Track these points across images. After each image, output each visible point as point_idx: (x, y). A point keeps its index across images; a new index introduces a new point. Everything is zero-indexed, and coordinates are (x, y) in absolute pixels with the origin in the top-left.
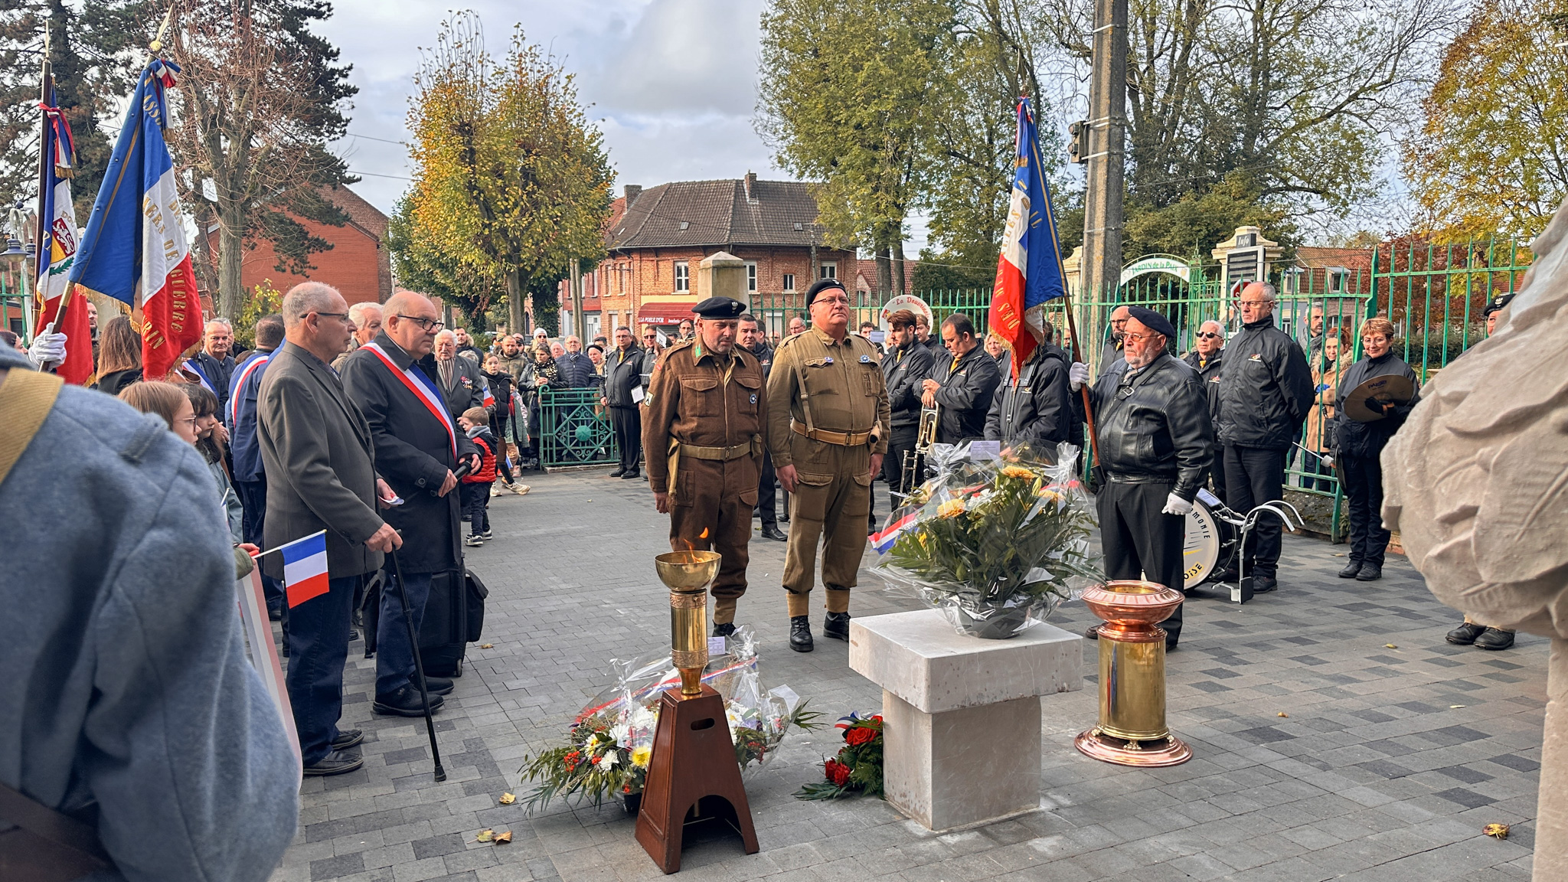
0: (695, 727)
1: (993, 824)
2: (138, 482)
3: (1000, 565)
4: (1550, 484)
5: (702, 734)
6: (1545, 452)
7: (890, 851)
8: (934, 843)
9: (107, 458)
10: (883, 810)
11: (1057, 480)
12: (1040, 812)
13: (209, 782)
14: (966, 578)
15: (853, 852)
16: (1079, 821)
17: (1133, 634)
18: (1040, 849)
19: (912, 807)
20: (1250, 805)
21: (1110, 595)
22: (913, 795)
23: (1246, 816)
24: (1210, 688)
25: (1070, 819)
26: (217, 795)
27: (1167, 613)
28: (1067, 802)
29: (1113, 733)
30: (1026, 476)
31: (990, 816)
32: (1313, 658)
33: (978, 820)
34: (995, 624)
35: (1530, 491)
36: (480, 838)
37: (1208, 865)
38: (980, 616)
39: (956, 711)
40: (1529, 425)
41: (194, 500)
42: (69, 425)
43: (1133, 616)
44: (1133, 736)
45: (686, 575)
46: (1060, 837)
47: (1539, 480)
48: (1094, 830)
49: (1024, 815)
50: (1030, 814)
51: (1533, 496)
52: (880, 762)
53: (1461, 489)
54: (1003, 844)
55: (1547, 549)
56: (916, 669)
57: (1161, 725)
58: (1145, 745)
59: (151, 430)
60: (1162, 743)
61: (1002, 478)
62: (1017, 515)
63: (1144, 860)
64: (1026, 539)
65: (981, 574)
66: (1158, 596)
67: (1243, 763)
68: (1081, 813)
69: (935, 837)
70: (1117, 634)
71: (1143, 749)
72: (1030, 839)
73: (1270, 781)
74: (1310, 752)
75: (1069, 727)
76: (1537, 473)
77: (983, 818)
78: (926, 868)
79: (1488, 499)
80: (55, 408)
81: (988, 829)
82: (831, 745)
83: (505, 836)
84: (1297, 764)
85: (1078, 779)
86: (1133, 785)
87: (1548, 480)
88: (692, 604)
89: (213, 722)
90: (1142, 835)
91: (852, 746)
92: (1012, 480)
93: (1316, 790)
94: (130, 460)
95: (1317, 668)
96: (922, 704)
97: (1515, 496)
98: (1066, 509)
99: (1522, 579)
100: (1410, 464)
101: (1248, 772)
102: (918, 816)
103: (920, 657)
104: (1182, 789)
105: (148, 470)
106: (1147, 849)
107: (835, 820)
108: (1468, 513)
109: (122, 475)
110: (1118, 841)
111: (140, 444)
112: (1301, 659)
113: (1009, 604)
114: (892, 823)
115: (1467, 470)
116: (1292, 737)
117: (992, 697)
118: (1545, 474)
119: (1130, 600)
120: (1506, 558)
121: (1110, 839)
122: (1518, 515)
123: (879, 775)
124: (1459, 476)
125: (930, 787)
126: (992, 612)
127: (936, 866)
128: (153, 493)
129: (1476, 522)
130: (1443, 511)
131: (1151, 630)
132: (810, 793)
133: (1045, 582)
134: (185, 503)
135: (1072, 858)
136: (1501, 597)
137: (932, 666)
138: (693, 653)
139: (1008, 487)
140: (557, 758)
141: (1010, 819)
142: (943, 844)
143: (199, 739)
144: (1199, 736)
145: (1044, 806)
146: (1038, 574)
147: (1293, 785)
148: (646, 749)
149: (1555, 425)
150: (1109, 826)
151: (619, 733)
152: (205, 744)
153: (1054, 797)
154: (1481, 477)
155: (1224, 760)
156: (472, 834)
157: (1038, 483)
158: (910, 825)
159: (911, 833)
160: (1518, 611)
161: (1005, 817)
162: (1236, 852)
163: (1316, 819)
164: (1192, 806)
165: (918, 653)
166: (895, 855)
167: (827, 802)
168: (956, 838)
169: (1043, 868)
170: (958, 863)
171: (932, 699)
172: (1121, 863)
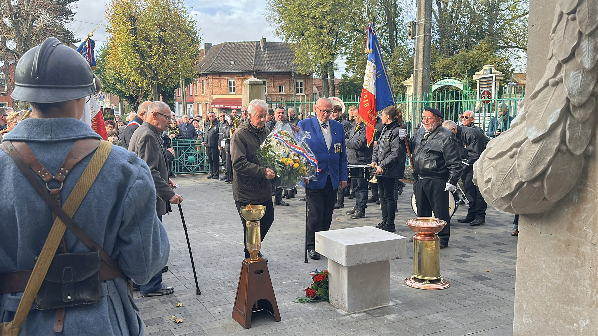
0: (255, 273)
1: (371, 310)
2: (133, 168)
4: (507, 172)
5: (259, 275)
6: (506, 163)
7: (331, 320)
8: (348, 317)
9: (125, 162)
10: (328, 306)
12: (389, 306)
15: (317, 320)
16: (404, 309)
17: (427, 238)
18: (389, 318)
19: (340, 304)
20: (471, 303)
21: (418, 222)
22: (340, 299)
23: (469, 307)
24: (460, 261)
25: (401, 308)
27: (440, 230)
28: (400, 302)
29: (420, 277)
31: (370, 307)
32: (503, 250)
33: (365, 309)
35: (503, 173)
36: (171, 319)
37: (453, 323)
39: (357, 266)
40: (504, 156)
42: (115, 154)
43: (427, 230)
44: (427, 278)
45: (252, 214)
46: (397, 314)
47: (505, 170)
48: (410, 312)
49: (383, 307)
50: (386, 307)
51: (503, 175)
52: (327, 288)
53: (489, 173)
54: (375, 317)
55: (507, 188)
56: (341, 250)
57: (438, 273)
58: (431, 281)
60: (438, 281)
63: (429, 322)
66: (436, 222)
67: (470, 288)
68: (405, 306)
69: (349, 315)
70: (420, 238)
71: (431, 283)
72: (386, 315)
73: (480, 294)
74: (497, 284)
75: (402, 276)
76: (504, 169)
77: (367, 308)
78: (345, 325)
79: (494, 176)
80: (112, 149)
81: (369, 312)
84: (491, 288)
85: (405, 294)
86: (426, 296)
88: (255, 226)
90: (428, 313)
91: (316, 282)
93: (497, 297)
94: (131, 163)
95: (504, 254)
96: (343, 263)
97: (500, 175)
99: (502, 196)
100: (479, 167)
101: (471, 292)
102: (342, 308)
103: (343, 245)
104: (445, 297)
105: (135, 165)
106: (430, 318)
107: (310, 310)
108: (489, 180)
109: (129, 166)
110: (419, 315)
111: (132, 159)
112: (498, 251)
114: (332, 310)
115: (490, 168)
116: (491, 279)
117: (370, 260)
118: (506, 169)
119: (425, 224)
120: (498, 191)
121: (416, 315)
122: (500, 180)
123: (327, 293)
124: (488, 170)
125: (347, 295)
127: (349, 324)
129: (491, 182)
130: (486, 179)
131: (434, 236)
132: (300, 301)
135: (401, 321)
136: (499, 202)
137: (347, 248)
138: (255, 245)
141: (378, 308)
142: (352, 317)
144: (453, 279)
145: (391, 304)
147: (489, 296)
149: (509, 156)
150: (415, 310)
153: (395, 301)
154: (493, 170)
155: (463, 288)
156: (167, 317)
158: (339, 311)
159: (339, 313)
160: (504, 206)
161: (376, 308)
162: (464, 319)
163: (495, 307)
164: (448, 303)
165: (342, 243)
166: (333, 321)
167: (306, 304)
168: (357, 315)
169: (390, 325)
170: (358, 323)
171: (348, 261)
172: (420, 323)
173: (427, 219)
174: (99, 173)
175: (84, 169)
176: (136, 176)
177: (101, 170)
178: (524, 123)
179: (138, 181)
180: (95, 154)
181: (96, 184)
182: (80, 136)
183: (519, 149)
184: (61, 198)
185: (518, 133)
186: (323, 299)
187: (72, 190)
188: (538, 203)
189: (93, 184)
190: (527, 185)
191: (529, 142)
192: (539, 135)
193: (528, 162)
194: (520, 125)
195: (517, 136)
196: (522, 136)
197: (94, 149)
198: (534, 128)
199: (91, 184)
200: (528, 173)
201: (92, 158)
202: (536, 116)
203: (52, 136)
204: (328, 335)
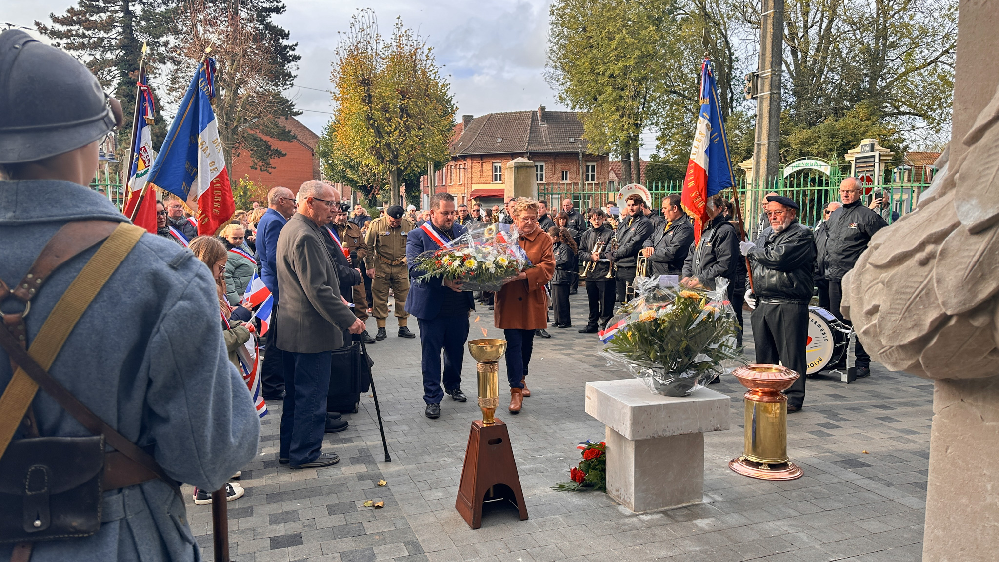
0: (490, 443)
1: (672, 510)
2: (175, 278)
3: (678, 351)
4: (914, 293)
5: (495, 447)
6: (912, 275)
7: (607, 522)
8: (635, 519)
9: (162, 266)
10: (605, 499)
11: (715, 300)
12: (702, 504)
13: (209, 432)
14: (656, 359)
15: (585, 521)
16: (726, 510)
17: (767, 397)
18: (700, 525)
19: (623, 497)
20: (836, 505)
21: (752, 372)
22: (623, 490)
23: (833, 512)
24: (820, 434)
25: (721, 509)
26: (213, 439)
28: (720, 499)
29: (753, 459)
30: (694, 297)
31: (671, 505)
32: (891, 418)
33: (663, 507)
34: (675, 387)
35: (903, 296)
36: (366, 505)
37: (805, 539)
38: (665, 382)
39: (650, 439)
40: (906, 261)
41: (201, 289)
42: (145, 250)
43: (767, 386)
44: (765, 461)
45: (486, 352)
46: (713, 519)
47: (908, 290)
48: (735, 516)
49: (693, 506)
50: (696, 505)
51: (905, 299)
52: (604, 470)
53: (873, 296)
54: (678, 522)
55: (913, 327)
56: (624, 413)
57: (784, 454)
58: (772, 467)
59: (184, 253)
60: (784, 466)
61: (679, 298)
62: (688, 321)
63: (765, 534)
64: (694, 335)
65: (666, 356)
66: (782, 374)
67: (836, 480)
68: (728, 506)
69: (636, 516)
70: (756, 397)
71: (771, 469)
72: (695, 519)
73: (852, 491)
74: (881, 475)
75: (725, 456)
76: (907, 287)
77: (666, 506)
78: (629, 533)
79: (884, 301)
80: (139, 241)
81: (669, 513)
82: (575, 459)
83: (380, 504)
84: (871, 482)
85: (729, 486)
86: (763, 490)
87: (913, 290)
88: (489, 370)
89: (211, 402)
90: (765, 520)
91: (587, 460)
92: (685, 299)
93: (881, 498)
94: (172, 267)
95: (893, 425)
96: (628, 436)
97: (897, 299)
98: (720, 318)
99: (902, 344)
100: (853, 283)
101: (838, 486)
102: (626, 503)
103: (627, 406)
104: (794, 494)
105: (181, 273)
106: (767, 528)
107: (575, 503)
108: (875, 309)
109: (168, 273)
110: (749, 523)
111: (178, 260)
112: (883, 419)
113: (684, 375)
114: (610, 507)
115: (876, 286)
116: (869, 466)
117: (671, 432)
118: (911, 287)
119: (765, 376)
120: (893, 332)
121: (744, 521)
122: (898, 309)
123: (603, 477)
124: (873, 289)
125: (633, 485)
126: (672, 379)
127: (635, 532)
128: (182, 283)
129: (879, 314)
130: (868, 307)
131: (778, 395)
132: (561, 487)
133: (707, 363)
134: (197, 289)
135: (720, 531)
136: (895, 355)
137: (634, 412)
138: (489, 399)
139: (683, 303)
141: (683, 508)
142: (640, 520)
143: (204, 411)
144: (809, 463)
145: (705, 500)
146: (701, 358)
147: (867, 494)
149: (916, 261)
150: (745, 514)
152: (207, 413)
153: (712, 496)
154: (883, 289)
155: (823, 478)
156: (361, 502)
157: (703, 301)
158: (621, 508)
159: (621, 513)
160: (905, 362)
161: (680, 506)
162: (824, 532)
163: (878, 515)
164: (799, 504)
165: (626, 403)
166: (610, 525)
167: (571, 493)
168: (649, 517)
169: (701, 537)
170: (649, 531)
171: (634, 431)
172: (750, 536)
173: (768, 368)
174: (104, 286)
175: (74, 277)
176: (179, 293)
177: (110, 278)
178: (951, 195)
179: (181, 303)
180: (99, 250)
181: (97, 306)
182: (74, 214)
183: (940, 248)
184: (26, 332)
185: (938, 214)
186: (596, 487)
187: (47, 317)
188: (979, 359)
189: (90, 306)
190: (957, 322)
191: (964, 232)
192: (987, 217)
193: (961, 273)
194: (941, 199)
195: (936, 220)
196: (946, 219)
197: (99, 240)
198: (974, 202)
199: (86, 307)
200: (961, 298)
201: (93, 257)
202: (980, 178)
203: (17, 213)
204: (600, 548)
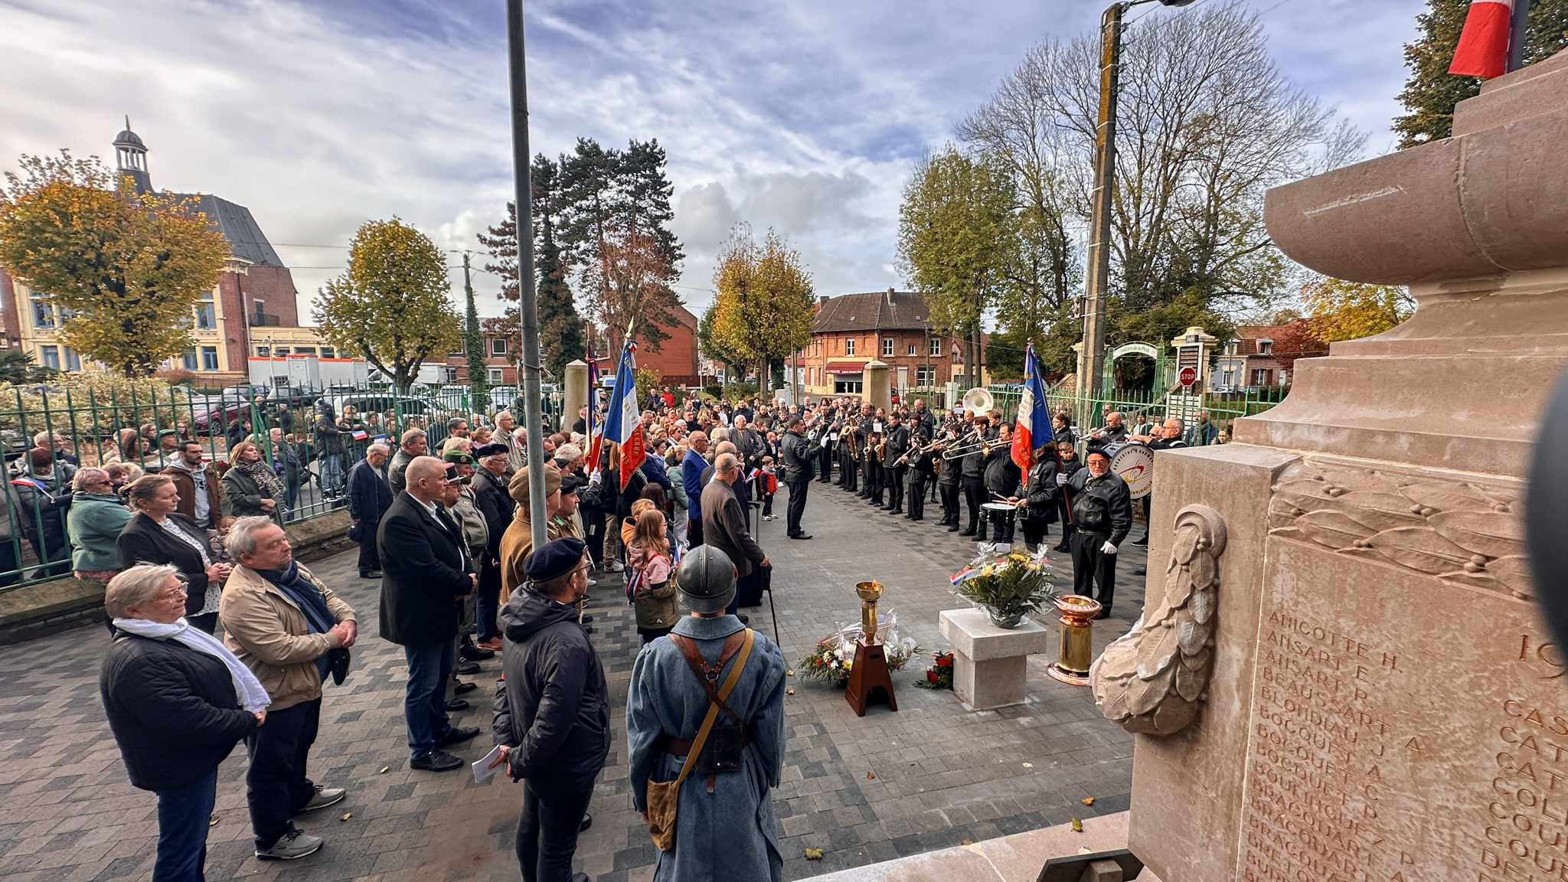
0: (871, 657)
1: (1002, 708)
3: (1009, 598)
4: (1117, 699)
5: (875, 660)
7: (954, 716)
8: (974, 715)
9: (763, 652)
10: (952, 696)
11: (1037, 561)
12: (1024, 704)
14: (993, 602)
15: (938, 714)
16: (1042, 711)
17: (1076, 624)
18: (1022, 722)
19: (965, 697)
21: (1070, 604)
22: (966, 691)
25: (1038, 709)
28: (1038, 700)
29: (1065, 667)
30: (1022, 559)
31: (1000, 704)
33: (995, 705)
34: (1006, 623)
38: (999, 619)
39: (987, 660)
43: (1077, 615)
44: (1074, 670)
45: (869, 594)
46: (1032, 718)
48: (1049, 716)
49: (1017, 705)
50: (1020, 705)
51: (1113, 700)
52: (952, 675)
54: (1005, 718)
56: (969, 640)
57: (1088, 665)
58: (1079, 674)
60: (1086, 675)
61: (1011, 560)
62: (1018, 575)
64: (1022, 587)
65: (1000, 602)
68: (1044, 707)
69: (974, 712)
70: (1068, 623)
71: (1078, 676)
72: (1018, 717)
75: (1044, 661)
77: (997, 705)
78: (970, 726)
81: (999, 710)
82: (930, 665)
83: (792, 691)
85: (1045, 689)
86: (1071, 694)
87: (1117, 697)
88: (871, 607)
91: (939, 666)
92: (1016, 560)
96: (971, 657)
98: (1040, 575)
102: (968, 701)
103: (970, 637)
107: (931, 699)
110: (1058, 722)
113: (1013, 615)
114: (956, 703)
117: (1002, 655)
119: (1077, 607)
121: (1055, 721)
123: (951, 680)
125: (974, 688)
126: (1005, 618)
127: (974, 725)
131: (1084, 623)
132: (920, 685)
133: (1030, 605)
135: (1036, 728)
137: (976, 641)
138: (871, 627)
139: (1014, 563)
140: (813, 660)
141: (1010, 706)
142: (978, 715)
145: (1027, 701)
146: (1027, 602)
148: (850, 662)
150: (1056, 714)
151: (838, 653)
153: (1032, 697)
157: (1028, 562)
158: (964, 705)
159: (964, 708)
161: (1008, 705)
165: (970, 634)
166: (956, 718)
167: (927, 690)
168: (985, 714)
169: (1022, 732)
170: (984, 725)
171: (975, 655)
172: (1059, 734)
183: (1129, 681)
184: (717, 687)
186: (946, 687)
187: (725, 681)
190: (1136, 717)
191: (1139, 678)
192: (1148, 676)
193: (1138, 696)
198: (1146, 664)
202: (1147, 654)
203: (711, 635)
204: (949, 738)
